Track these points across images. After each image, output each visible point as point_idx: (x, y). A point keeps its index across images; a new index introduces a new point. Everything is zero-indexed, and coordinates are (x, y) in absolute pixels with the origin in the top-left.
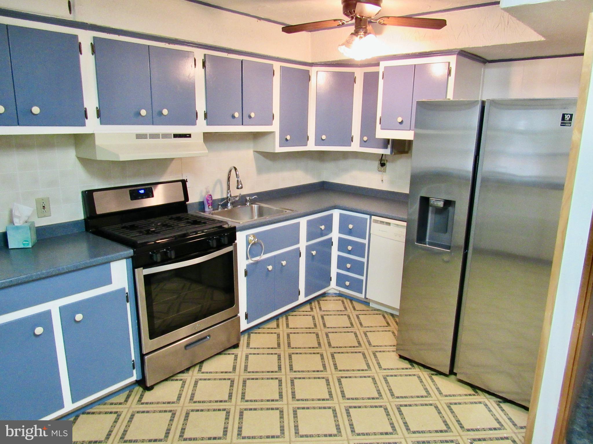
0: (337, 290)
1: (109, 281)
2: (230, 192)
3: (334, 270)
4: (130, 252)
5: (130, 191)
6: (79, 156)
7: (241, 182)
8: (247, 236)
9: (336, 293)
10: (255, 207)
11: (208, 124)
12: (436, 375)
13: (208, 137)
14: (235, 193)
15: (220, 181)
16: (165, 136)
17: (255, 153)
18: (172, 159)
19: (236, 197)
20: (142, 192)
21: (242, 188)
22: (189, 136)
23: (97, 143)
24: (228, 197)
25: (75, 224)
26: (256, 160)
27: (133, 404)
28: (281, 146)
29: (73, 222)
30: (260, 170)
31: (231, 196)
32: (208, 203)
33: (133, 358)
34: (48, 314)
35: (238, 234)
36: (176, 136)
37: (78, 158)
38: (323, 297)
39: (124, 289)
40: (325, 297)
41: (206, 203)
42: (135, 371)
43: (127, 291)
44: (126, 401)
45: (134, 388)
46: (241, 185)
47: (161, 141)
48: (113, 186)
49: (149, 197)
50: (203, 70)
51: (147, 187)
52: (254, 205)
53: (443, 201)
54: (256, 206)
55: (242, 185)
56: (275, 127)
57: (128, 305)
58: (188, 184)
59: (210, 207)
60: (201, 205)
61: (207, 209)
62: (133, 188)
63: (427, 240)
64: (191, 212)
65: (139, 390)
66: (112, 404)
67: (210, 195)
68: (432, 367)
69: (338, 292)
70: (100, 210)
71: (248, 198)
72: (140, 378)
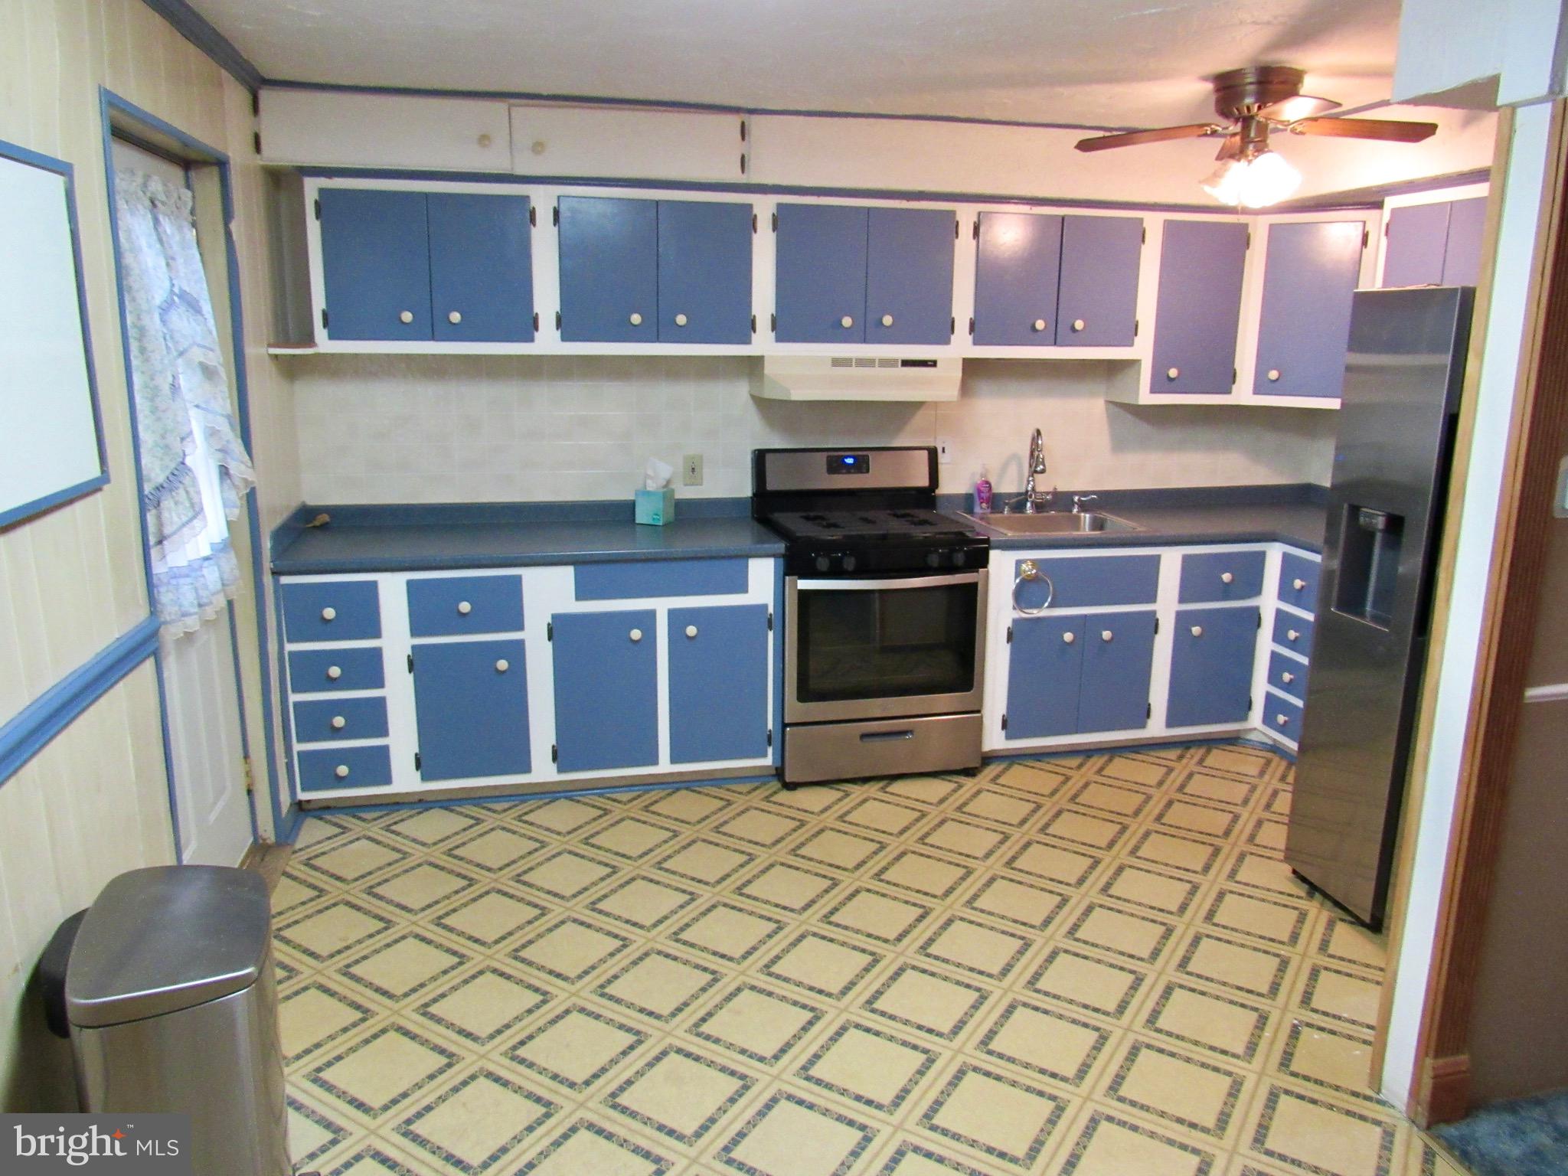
0: (1270, 738)
1: (743, 588)
2: (1033, 480)
3: (1260, 687)
4: (781, 547)
5: (828, 457)
6: (756, 394)
7: (1043, 459)
8: (1019, 563)
9: (1266, 744)
10: (1085, 517)
11: (975, 343)
12: (1351, 923)
13: (972, 368)
14: (1045, 484)
15: (1015, 457)
16: (886, 363)
17: (1111, 406)
18: (919, 405)
19: (1048, 493)
20: (850, 461)
21: (1043, 471)
22: (934, 364)
23: (766, 371)
24: (1027, 491)
25: (736, 502)
26: (1112, 420)
27: (756, 799)
28: (1153, 391)
29: (732, 498)
30: (1119, 445)
31: (1033, 489)
32: (981, 498)
33: (770, 726)
34: (651, 615)
35: (994, 555)
36: (906, 363)
37: (753, 397)
38: (1229, 744)
39: (765, 606)
40: (1234, 745)
41: (976, 496)
42: (770, 750)
43: (771, 610)
44: (749, 792)
45: (769, 782)
46: (1041, 467)
47: (877, 371)
48: (803, 447)
49: (860, 472)
50: (974, 243)
51: (860, 453)
52: (1082, 514)
53: (1383, 516)
54: (1088, 516)
55: (1044, 465)
56: (1142, 349)
57: (771, 634)
58: (942, 459)
59: (984, 505)
60: (967, 502)
61: (977, 510)
62: (836, 454)
63: (1368, 608)
64: (942, 510)
65: (775, 784)
66: (728, 790)
67: (987, 482)
68: (1350, 909)
69: (1270, 742)
70: (773, 484)
71: (1076, 499)
72: (779, 764)
